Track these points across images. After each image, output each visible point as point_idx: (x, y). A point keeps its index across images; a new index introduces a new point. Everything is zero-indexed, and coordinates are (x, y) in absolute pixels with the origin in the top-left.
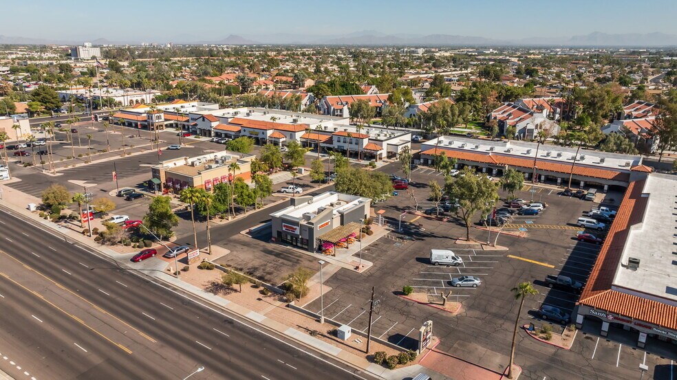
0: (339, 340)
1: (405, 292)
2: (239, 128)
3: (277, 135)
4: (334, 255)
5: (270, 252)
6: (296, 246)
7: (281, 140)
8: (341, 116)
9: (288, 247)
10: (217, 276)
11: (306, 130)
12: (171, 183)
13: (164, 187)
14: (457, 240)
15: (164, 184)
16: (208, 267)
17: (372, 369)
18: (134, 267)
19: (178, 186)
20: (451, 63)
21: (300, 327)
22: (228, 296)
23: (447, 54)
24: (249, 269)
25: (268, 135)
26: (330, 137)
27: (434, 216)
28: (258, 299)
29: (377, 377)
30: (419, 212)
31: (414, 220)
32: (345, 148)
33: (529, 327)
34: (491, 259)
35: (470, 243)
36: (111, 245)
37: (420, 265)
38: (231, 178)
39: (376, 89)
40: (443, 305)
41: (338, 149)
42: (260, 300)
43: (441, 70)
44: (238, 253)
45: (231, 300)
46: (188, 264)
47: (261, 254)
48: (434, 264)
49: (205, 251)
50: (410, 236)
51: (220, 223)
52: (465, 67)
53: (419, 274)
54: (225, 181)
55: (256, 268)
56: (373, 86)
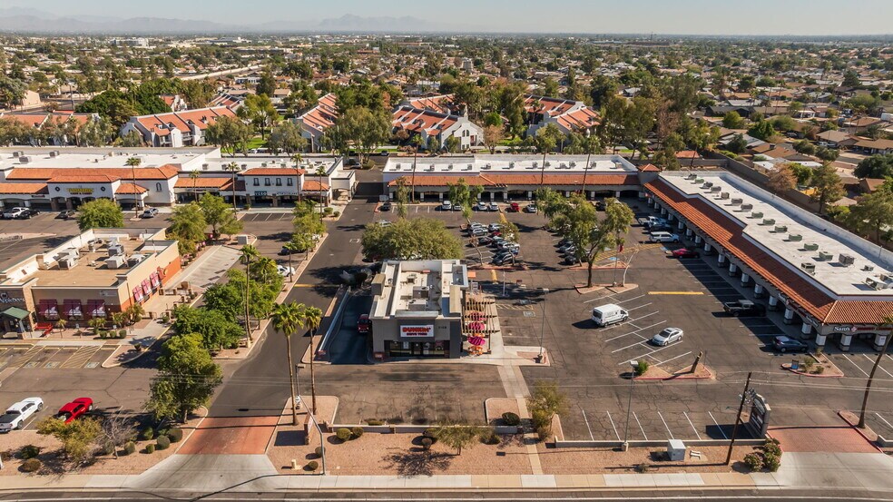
0: (677, 463)
1: (639, 370)
2: (41, 186)
3: (129, 188)
4: (489, 352)
5: (396, 378)
6: (422, 356)
7: (143, 196)
8: (168, 145)
9: (410, 361)
10: (403, 443)
11: (179, 173)
12: (54, 308)
13: (35, 322)
14: (576, 288)
15: (33, 314)
16: (355, 435)
17: (760, 480)
18: (207, 488)
19: (77, 312)
20: (214, 58)
21: (612, 469)
22: (451, 467)
23: (187, 45)
24: (409, 414)
25: (114, 192)
26: (231, 181)
27: (509, 266)
28: (499, 454)
29: (777, 488)
30: (486, 265)
31: (494, 276)
32: (270, 194)
33: (790, 365)
34: (640, 302)
35: (594, 289)
36: (84, 466)
37: (591, 333)
38: (161, 275)
39: (182, 100)
40: (692, 371)
41: (256, 197)
42: (503, 454)
43: (214, 68)
44: (352, 394)
45: (468, 473)
46: (308, 444)
47: (390, 385)
48: (604, 327)
49: (297, 411)
50: (523, 299)
51: (239, 356)
52: (245, 63)
53: (608, 344)
54: (157, 284)
55: (417, 409)
56: (177, 97)
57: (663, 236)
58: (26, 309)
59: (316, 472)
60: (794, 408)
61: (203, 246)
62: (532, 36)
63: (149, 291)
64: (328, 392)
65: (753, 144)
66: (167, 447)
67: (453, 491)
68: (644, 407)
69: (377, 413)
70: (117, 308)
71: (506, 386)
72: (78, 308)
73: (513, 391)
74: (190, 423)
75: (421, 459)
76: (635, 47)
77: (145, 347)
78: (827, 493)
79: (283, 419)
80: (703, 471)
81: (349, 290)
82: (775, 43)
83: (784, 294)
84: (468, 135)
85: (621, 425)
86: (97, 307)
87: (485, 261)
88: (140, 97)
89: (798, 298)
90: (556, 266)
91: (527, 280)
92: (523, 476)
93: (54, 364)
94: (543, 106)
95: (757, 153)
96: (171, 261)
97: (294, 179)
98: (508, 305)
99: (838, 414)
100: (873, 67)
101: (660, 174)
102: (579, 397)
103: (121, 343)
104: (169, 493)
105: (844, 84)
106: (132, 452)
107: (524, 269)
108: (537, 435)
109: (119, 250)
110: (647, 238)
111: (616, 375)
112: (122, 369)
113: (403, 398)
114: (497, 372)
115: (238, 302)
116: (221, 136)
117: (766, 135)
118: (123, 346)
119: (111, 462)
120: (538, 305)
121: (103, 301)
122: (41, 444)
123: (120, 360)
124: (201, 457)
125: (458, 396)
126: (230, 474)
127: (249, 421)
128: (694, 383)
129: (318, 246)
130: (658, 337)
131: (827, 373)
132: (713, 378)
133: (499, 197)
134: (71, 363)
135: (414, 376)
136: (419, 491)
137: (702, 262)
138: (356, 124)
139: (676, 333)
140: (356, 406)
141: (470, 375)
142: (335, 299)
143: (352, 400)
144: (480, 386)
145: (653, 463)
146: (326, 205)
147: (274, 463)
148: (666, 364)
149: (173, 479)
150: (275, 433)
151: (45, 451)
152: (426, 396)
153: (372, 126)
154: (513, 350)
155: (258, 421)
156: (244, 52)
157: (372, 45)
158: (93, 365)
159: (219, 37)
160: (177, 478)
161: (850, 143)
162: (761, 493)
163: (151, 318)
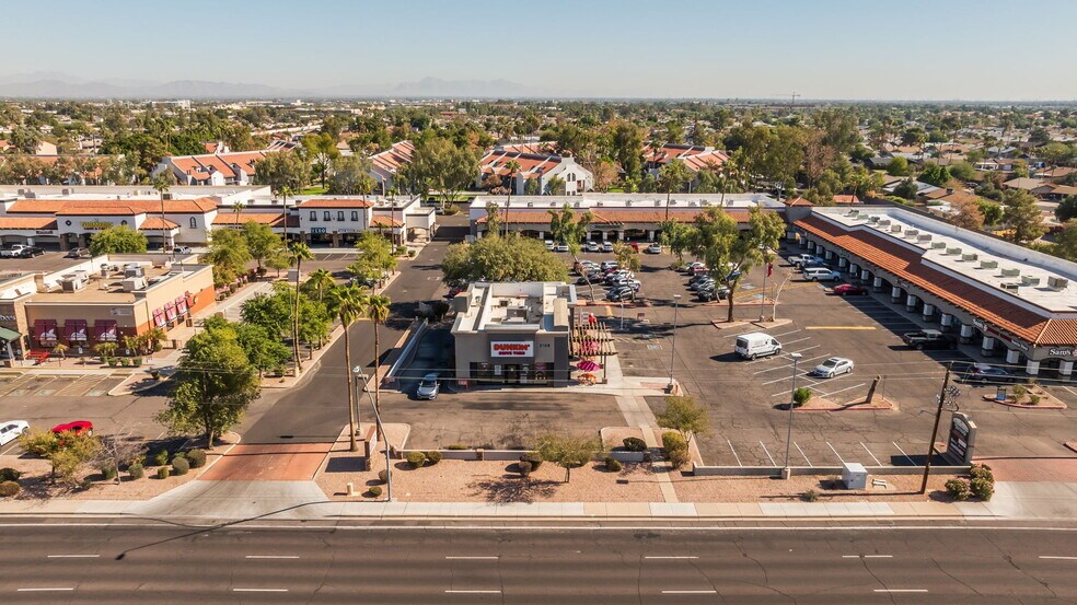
0: (852, 492)
1: (799, 399)
2: (49, 220)
3: (157, 222)
4: (605, 382)
5: (485, 406)
6: (517, 385)
7: (173, 233)
9: (503, 390)
10: (495, 470)
11: (219, 207)
12: (52, 331)
13: (27, 347)
14: (713, 324)
15: (26, 338)
16: (432, 460)
17: (967, 511)
18: (235, 516)
19: (81, 336)
20: (267, 117)
21: (771, 498)
22: (556, 495)
23: (236, 107)
24: (502, 442)
25: (138, 226)
26: (283, 216)
27: (628, 303)
28: (619, 482)
29: (992, 518)
30: (598, 302)
31: (610, 312)
32: (329, 231)
33: (995, 396)
34: (796, 336)
35: (737, 324)
36: (76, 491)
37: (734, 366)
38: (189, 301)
39: (226, 148)
40: (868, 401)
41: (313, 235)
42: (626, 482)
43: (267, 126)
44: (427, 422)
45: (579, 501)
46: (369, 470)
47: (476, 413)
48: (750, 359)
49: (357, 438)
50: (647, 333)
51: (283, 385)
52: (305, 122)
53: (756, 376)
54: (183, 310)
55: (513, 437)
56: (221, 143)
57: (820, 272)
58: (17, 331)
59: (379, 498)
60: (1005, 438)
61: (244, 282)
62: (649, 100)
63: (173, 316)
64: (397, 419)
65: (924, 191)
66: (184, 473)
67: (560, 519)
68: (807, 437)
69: (460, 440)
70: (132, 331)
71: (627, 416)
72: (82, 331)
73: (636, 421)
74: (216, 449)
75: (518, 487)
76: (774, 109)
77: (165, 376)
78: (1060, 524)
79: (336, 446)
80: (892, 500)
81: (426, 322)
82: (943, 106)
83: (981, 318)
84: (574, 180)
85: (779, 455)
86: (106, 330)
87: (597, 298)
88: (176, 141)
89: (998, 320)
90: (687, 303)
91: (650, 316)
92: (653, 504)
93: (48, 392)
94: (665, 153)
95: (930, 199)
96: (204, 288)
97: (360, 212)
98: (628, 339)
99: (1065, 445)
100: (1064, 126)
101: (814, 209)
102: (722, 427)
103: (134, 371)
104: (185, 519)
105: (1030, 140)
106: (139, 476)
107: (646, 306)
108: (670, 464)
109: (138, 272)
110: (800, 277)
111: (770, 406)
112: (134, 397)
113: (493, 427)
114: (615, 402)
115: (286, 317)
116: (272, 174)
117: (941, 181)
118: (137, 375)
119: (110, 487)
120: (666, 338)
121: (115, 322)
122: (23, 469)
123: (131, 388)
124: (228, 483)
125: (565, 425)
126: (265, 501)
127: (294, 448)
128: (870, 413)
129: (388, 283)
130: (821, 367)
131: (1042, 403)
132: (895, 408)
133: (613, 238)
134: (68, 391)
135: (509, 405)
136: (514, 519)
137: (871, 299)
138: (437, 158)
139: (844, 363)
140: (433, 434)
141: (581, 404)
142: (408, 332)
143: (428, 427)
144: (593, 415)
145: (824, 492)
146: (399, 245)
147: (324, 490)
148: (833, 396)
149: (190, 506)
150: (327, 461)
151: (26, 476)
152: (523, 425)
153: (457, 160)
154: (636, 381)
155: (304, 448)
156: (304, 112)
157: (457, 107)
158: (98, 393)
159: (275, 100)
160: (197, 504)
161: (1046, 191)
162: (970, 523)
163: (175, 347)
